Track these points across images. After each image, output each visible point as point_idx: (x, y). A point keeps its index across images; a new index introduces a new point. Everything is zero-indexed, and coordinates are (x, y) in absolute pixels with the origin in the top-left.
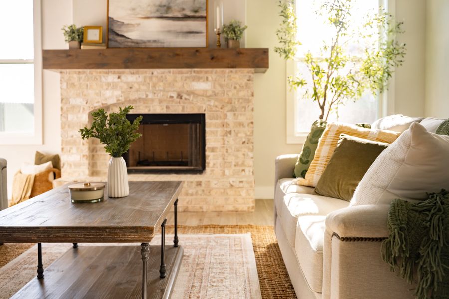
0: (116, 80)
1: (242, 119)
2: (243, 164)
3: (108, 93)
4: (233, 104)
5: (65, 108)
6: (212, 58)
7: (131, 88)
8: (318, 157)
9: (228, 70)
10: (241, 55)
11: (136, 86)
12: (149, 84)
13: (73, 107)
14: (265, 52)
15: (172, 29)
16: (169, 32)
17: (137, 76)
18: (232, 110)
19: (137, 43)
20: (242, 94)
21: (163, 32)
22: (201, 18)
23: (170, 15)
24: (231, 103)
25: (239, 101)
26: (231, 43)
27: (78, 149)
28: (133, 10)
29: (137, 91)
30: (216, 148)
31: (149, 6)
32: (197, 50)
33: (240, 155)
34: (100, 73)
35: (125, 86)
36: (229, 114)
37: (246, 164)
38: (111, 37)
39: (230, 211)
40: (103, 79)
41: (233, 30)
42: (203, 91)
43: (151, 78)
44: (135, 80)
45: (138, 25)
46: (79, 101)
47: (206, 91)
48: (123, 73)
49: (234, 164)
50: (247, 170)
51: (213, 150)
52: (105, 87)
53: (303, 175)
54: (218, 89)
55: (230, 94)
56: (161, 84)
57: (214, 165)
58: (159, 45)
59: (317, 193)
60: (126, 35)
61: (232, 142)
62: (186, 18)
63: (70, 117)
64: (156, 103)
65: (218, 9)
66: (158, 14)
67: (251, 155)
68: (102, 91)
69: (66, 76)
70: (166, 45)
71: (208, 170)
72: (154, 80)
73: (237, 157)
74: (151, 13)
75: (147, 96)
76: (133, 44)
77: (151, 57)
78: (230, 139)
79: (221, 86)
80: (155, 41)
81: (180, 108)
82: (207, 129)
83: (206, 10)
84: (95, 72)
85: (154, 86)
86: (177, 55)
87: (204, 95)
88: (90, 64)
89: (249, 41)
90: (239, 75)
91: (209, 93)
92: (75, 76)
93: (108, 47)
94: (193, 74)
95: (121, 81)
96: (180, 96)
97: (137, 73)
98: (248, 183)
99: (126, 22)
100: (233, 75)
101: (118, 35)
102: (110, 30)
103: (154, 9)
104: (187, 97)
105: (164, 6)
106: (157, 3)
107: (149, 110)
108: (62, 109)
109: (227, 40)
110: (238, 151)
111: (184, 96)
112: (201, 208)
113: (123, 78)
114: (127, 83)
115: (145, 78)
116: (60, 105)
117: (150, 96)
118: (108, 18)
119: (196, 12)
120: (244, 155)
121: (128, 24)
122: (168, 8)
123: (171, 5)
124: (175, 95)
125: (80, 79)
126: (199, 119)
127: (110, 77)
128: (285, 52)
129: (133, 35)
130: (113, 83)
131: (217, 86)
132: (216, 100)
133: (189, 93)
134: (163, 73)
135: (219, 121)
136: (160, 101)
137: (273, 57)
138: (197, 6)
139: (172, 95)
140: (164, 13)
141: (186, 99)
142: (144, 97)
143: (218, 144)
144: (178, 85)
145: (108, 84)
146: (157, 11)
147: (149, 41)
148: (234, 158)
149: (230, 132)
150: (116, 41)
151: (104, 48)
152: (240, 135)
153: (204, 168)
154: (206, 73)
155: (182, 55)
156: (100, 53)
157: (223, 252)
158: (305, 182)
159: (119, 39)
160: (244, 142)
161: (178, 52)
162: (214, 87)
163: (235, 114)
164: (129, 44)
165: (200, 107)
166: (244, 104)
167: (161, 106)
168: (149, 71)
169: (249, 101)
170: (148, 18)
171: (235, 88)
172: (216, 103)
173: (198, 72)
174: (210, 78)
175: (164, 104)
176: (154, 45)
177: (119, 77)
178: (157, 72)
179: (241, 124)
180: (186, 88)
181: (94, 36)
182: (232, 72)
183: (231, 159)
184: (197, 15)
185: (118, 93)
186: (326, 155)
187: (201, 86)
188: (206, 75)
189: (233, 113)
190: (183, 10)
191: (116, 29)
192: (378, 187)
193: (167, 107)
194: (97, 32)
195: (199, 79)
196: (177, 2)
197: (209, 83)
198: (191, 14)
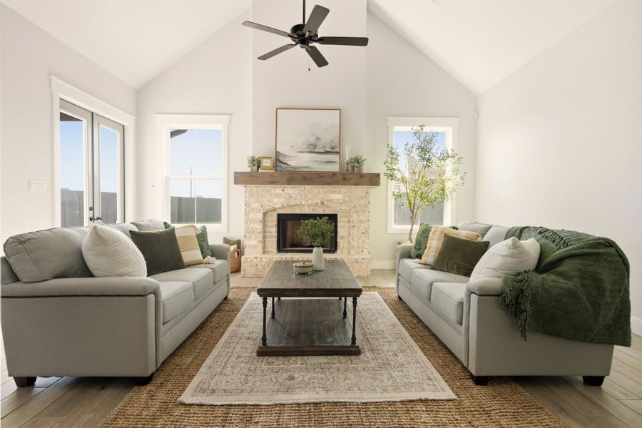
0: (281, 192)
1: (362, 218)
2: (362, 247)
3: (276, 200)
4: (357, 209)
5: (247, 209)
6: (344, 179)
7: (291, 197)
8: (430, 247)
9: (353, 187)
10: (363, 177)
11: (294, 196)
12: (302, 195)
13: (253, 209)
14: (378, 175)
15: (317, 159)
16: (316, 161)
18: (355, 212)
19: (295, 168)
20: (362, 202)
21: (312, 161)
22: (336, 152)
23: (316, 151)
24: (355, 208)
25: (360, 207)
26: (356, 169)
27: (255, 237)
28: (293, 146)
29: (295, 199)
30: (345, 236)
31: (303, 144)
32: (334, 174)
33: (361, 241)
34: (271, 187)
35: (287, 196)
36: (353, 214)
37: (365, 247)
38: (278, 164)
40: (273, 191)
41: (357, 161)
42: (337, 199)
43: (303, 191)
44: (293, 192)
45: (296, 156)
46: (256, 205)
47: (339, 200)
48: (286, 187)
49: (356, 247)
50: (365, 251)
51: (342, 238)
52: (274, 197)
53: (419, 256)
54: (347, 198)
55: (355, 202)
56: (310, 195)
57: (343, 247)
58: (309, 170)
59: (432, 268)
60: (288, 163)
62: (327, 152)
63: (251, 215)
64: (306, 207)
65: (347, 147)
66: (309, 150)
67: (367, 241)
68: (272, 199)
69: (248, 189)
70: (313, 170)
71: (339, 250)
72: (306, 192)
73: (359, 243)
74: (304, 149)
75: (301, 202)
76: (292, 169)
77: (304, 178)
78: (354, 232)
79: (349, 197)
80: (306, 167)
81: (322, 210)
82: (338, 224)
83: (340, 148)
84: (267, 187)
85: (306, 196)
87: (338, 202)
88: (265, 182)
89: (367, 168)
90: (360, 190)
91: (341, 201)
92: (255, 189)
93: (276, 171)
94: (331, 189)
95: (285, 193)
96: (322, 203)
97: (295, 188)
98: (367, 258)
99: (287, 154)
100: (356, 190)
101: (282, 163)
102: (278, 160)
103: (306, 146)
104: (327, 204)
105: (312, 145)
106: (308, 143)
107: (302, 212)
108: (245, 210)
109: (353, 167)
110: (359, 238)
111: (325, 203)
113: (286, 190)
114: (288, 194)
115: (300, 190)
116: (244, 208)
117: (303, 203)
118: (277, 153)
119: (333, 149)
120: (363, 241)
121: (289, 156)
122: (315, 146)
123: (317, 144)
124: (319, 203)
125: (257, 191)
126: (333, 218)
127: (277, 190)
128: (391, 176)
129: (292, 163)
130: (279, 193)
132: (346, 205)
133: (328, 201)
134: (312, 188)
135: (346, 219)
136: (310, 206)
137: (383, 178)
138: (334, 145)
139: (317, 202)
140: (313, 149)
142: (299, 203)
143: (345, 234)
144: (321, 196)
145: (276, 195)
146: (308, 147)
147: (302, 167)
149: (354, 226)
150: (281, 167)
151: (274, 171)
152: (360, 228)
153: (336, 249)
154: (339, 188)
155: (325, 177)
156: (272, 175)
157: (367, 303)
158: (423, 260)
159: (283, 165)
160: (363, 233)
161: (322, 175)
162: (345, 197)
163: (357, 215)
164: (290, 169)
165: (334, 210)
166: (363, 209)
167: (309, 209)
168: (302, 187)
169: (367, 206)
170: (302, 152)
171: (358, 198)
172: (345, 208)
173: (334, 188)
174: (342, 192)
175: (312, 208)
176: (306, 170)
177: (283, 190)
178: (308, 187)
179: (362, 222)
180: (326, 198)
181: (267, 163)
182: (356, 188)
183: (355, 244)
184: (334, 151)
185: (282, 200)
186: (435, 246)
187: (335, 197)
188: (339, 190)
190: (325, 147)
191: (281, 159)
193: (313, 210)
194: (269, 160)
195: (335, 192)
196: (322, 142)
197: (341, 195)
198: (330, 150)
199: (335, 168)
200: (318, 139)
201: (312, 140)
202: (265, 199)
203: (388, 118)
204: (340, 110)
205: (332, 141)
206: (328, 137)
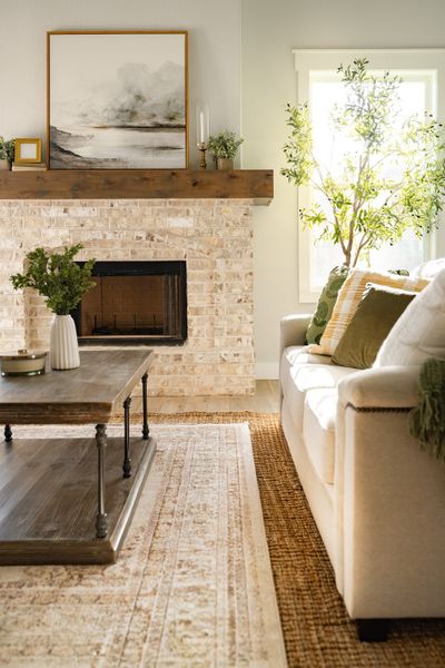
0: (62, 215)
1: (237, 268)
2: (239, 331)
3: (51, 233)
4: (225, 248)
6: (195, 184)
7: (82, 225)
8: (337, 316)
9: (217, 201)
10: (236, 180)
11: (89, 223)
12: (107, 220)
14: (269, 175)
15: (139, 143)
16: (134, 147)
17: (91, 208)
18: (222, 257)
20: (236, 233)
21: (125, 147)
22: (179, 127)
23: (135, 124)
24: (222, 247)
25: (232, 244)
26: (221, 162)
27: (9, 311)
28: (85, 115)
29: (91, 229)
30: (202, 308)
31: (106, 110)
32: (173, 173)
33: (235, 318)
34: (39, 204)
35: (75, 224)
36: (218, 261)
37: (243, 330)
38: (53, 154)
39: (221, 395)
40: (43, 213)
41: (224, 145)
42: (183, 229)
43: (110, 212)
44: (88, 215)
46: (10, 244)
47: (187, 229)
48: (71, 204)
49: (226, 330)
50: (244, 340)
51: (197, 311)
52: (46, 225)
53: (317, 341)
54: (203, 227)
55: (221, 234)
56: (125, 220)
57: (199, 332)
58: (120, 166)
59: (335, 363)
60: (75, 151)
61: (223, 301)
62: (158, 127)
64: (117, 246)
65: (202, 115)
66: (119, 123)
67: (249, 318)
68: (43, 230)
71: (190, 339)
72: (114, 213)
73: (231, 321)
74: (109, 120)
75: (105, 236)
76: (84, 165)
77: (109, 183)
78: (221, 296)
79: (207, 223)
80: (114, 160)
81: (152, 253)
82: (189, 283)
83: (186, 116)
84: (32, 203)
85: (114, 223)
86: (146, 179)
87: (185, 235)
88: (25, 192)
89: (246, 160)
90: (232, 208)
91: (191, 232)
92: (4, 208)
93: (49, 169)
94: (168, 206)
95: (69, 216)
96: (150, 237)
97: (91, 205)
98: (245, 356)
99: (74, 133)
100: (223, 207)
101: (63, 151)
102: (52, 145)
103: (112, 115)
104: (161, 238)
105: (127, 111)
106: (118, 107)
107: (108, 257)
109: (215, 158)
110: (232, 313)
111: (157, 237)
112: (181, 391)
113: (71, 211)
114: (77, 219)
115: (102, 211)
117: (110, 236)
118: (51, 131)
119: (171, 119)
120: (240, 318)
121: (77, 136)
122: (133, 114)
123: (137, 109)
124: (144, 236)
125: (11, 212)
126: (177, 270)
127: (53, 209)
128: (295, 175)
129: (85, 151)
130: (57, 217)
131: (202, 223)
132: (201, 242)
133: (163, 233)
134: (127, 204)
135: (205, 272)
136: (124, 244)
137: (279, 182)
138: (174, 110)
139: (140, 235)
140: (127, 119)
141: (158, 241)
142: (101, 238)
143: (204, 304)
144: (148, 221)
145: (51, 220)
146: (118, 117)
147: (107, 160)
148: (226, 322)
149: (221, 287)
150: (60, 160)
151: (45, 169)
152: (234, 290)
153: (185, 336)
154: (186, 204)
155: (153, 180)
156: (39, 177)
157: (210, 446)
158: (320, 349)
159: (64, 156)
160: (240, 301)
161: (147, 176)
162: (198, 225)
163: (227, 262)
164: (79, 164)
165: (178, 253)
166: (239, 248)
167: (124, 251)
168: (107, 202)
169: (246, 243)
170: (105, 127)
171: (227, 225)
172: (201, 247)
173: (175, 204)
174: (192, 212)
175: (130, 248)
176: (113, 166)
177: (65, 211)
178: (118, 202)
179: (237, 276)
180: (160, 226)
181: (29, 152)
182: (222, 202)
183: (222, 324)
184: (173, 123)
185: (64, 232)
186: (348, 312)
187: (179, 223)
188: (186, 208)
189: (224, 260)
190: (154, 116)
191: (60, 143)
192: (409, 345)
193: (133, 253)
194: (34, 146)
195: (177, 213)
196: (146, 104)
197: (191, 219)
198: (167, 122)
199: (176, 161)
200: (139, 97)
201: (126, 100)
202: (25, 230)
203: (296, 52)
204: (185, 33)
205: (169, 103)
206: (163, 93)
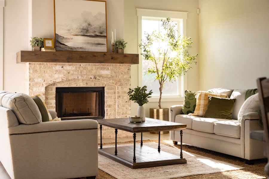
0: (61, 68)
1: (125, 89)
2: (126, 113)
3: (56, 76)
4: (121, 82)
5: (31, 84)
6: (112, 58)
7: (69, 73)
8: (200, 105)
9: (118, 64)
10: (126, 57)
11: (71, 72)
12: (78, 71)
13: (36, 83)
14: (137, 56)
16: (88, 43)
17: (72, 66)
18: (120, 85)
19: (72, 49)
20: (125, 77)
21: (85, 43)
22: (104, 36)
23: (88, 34)
24: (120, 82)
25: (124, 80)
28: (69, 30)
29: (72, 74)
30: (111, 105)
31: (77, 29)
32: (104, 54)
33: (125, 108)
34: (52, 64)
35: (66, 72)
36: (119, 87)
38: (57, 45)
40: (53, 68)
41: (120, 44)
42: (106, 75)
43: (79, 68)
44: (71, 69)
45: (72, 39)
46: (40, 80)
47: (108, 75)
48: (65, 65)
49: (122, 113)
50: (128, 116)
51: (110, 106)
52: (55, 72)
53: (192, 112)
54: (114, 74)
55: (120, 77)
56: (85, 71)
57: (110, 114)
58: (83, 50)
60: (66, 44)
61: (121, 102)
62: (96, 36)
63: (34, 89)
64: (81, 81)
65: (112, 33)
66: (82, 34)
67: (130, 108)
68: (53, 75)
69: (33, 66)
70: (86, 50)
72: (81, 69)
73: (123, 110)
74: (78, 32)
75: (78, 77)
76: (69, 49)
77: (81, 57)
78: (120, 100)
79: (115, 72)
80: (81, 48)
81: (93, 84)
83: (106, 32)
84: (49, 64)
85: (81, 72)
86: (95, 56)
87: (107, 77)
88: (48, 60)
89: (129, 50)
90: (123, 67)
91: (110, 76)
92: (38, 66)
94: (101, 66)
95: (64, 69)
96: (95, 78)
97: (72, 65)
99: (65, 37)
100: (121, 67)
101: (61, 44)
102: (57, 40)
103: (80, 30)
104: (99, 78)
105: (85, 29)
106: (82, 28)
107: (77, 85)
108: (30, 84)
109: (118, 49)
110: (124, 106)
112: (110, 136)
113: (64, 67)
114: (67, 70)
115: (76, 67)
116: (28, 82)
117: (80, 77)
118: (55, 34)
119: (101, 33)
120: (126, 108)
121: (66, 38)
123: (89, 29)
124: (93, 77)
125: (40, 68)
127: (57, 67)
129: (69, 44)
130: (59, 70)
131: (113, 73)
132: (113, 80)
133: (100, 76)
134: (86, 65)
135: (113, 91)
136: (83, 80)
137: (142, 58)
138: (102, 30)
139: (91, 77)
140: (85, 32)
141: (98, 79)
142: (77, 78)
143: (112, 103)
144: (94, 71)
145: (57, 71)
146: (82, 32)
147: (78, 48)
148: (121, 110)
150: (60, 47)
151: (55, 51)
152: (124, 98)
153: (103, 116)
154: (108, 65)
155: (97, 56)
156: (54, 54)
158: (195, 114)
159: (61, 46)
160: (126, 102)
162: (112, 73)
163: (122, 87)
164: (68, 49)
165: (103, 84)
166: (126, 82)
167: (83, 83)
168: (78, 64)
169: (128, 80)
170: (77, 35)
171: (122, 74)
172: (113, 82)
173: (104, 65)
174: (109, 69)
175: (85, 82)
176: (81, 50)
177: (62, 67)
178: (83, 65)
180: (98, 73)
181: (49, 44)
182: (120, 65)
184: (102, 35)
185: (61, 76)
186: (203, 103)
187: (105, 72)
188: (107, 67)
189: (121, 86)
190: (95, 32)
191: (60, 40)
193: (87, 84)
194: (50, 42)
195: (104, 69)
196: (92, 27)
197: (109, 71)
198: (99, 34)
200: (89, 24)
201: (85, 25)
202: (46, 75)
203: (138, 9)
204: (106, 2)
205: (100, 27)
206: (98, 23)
